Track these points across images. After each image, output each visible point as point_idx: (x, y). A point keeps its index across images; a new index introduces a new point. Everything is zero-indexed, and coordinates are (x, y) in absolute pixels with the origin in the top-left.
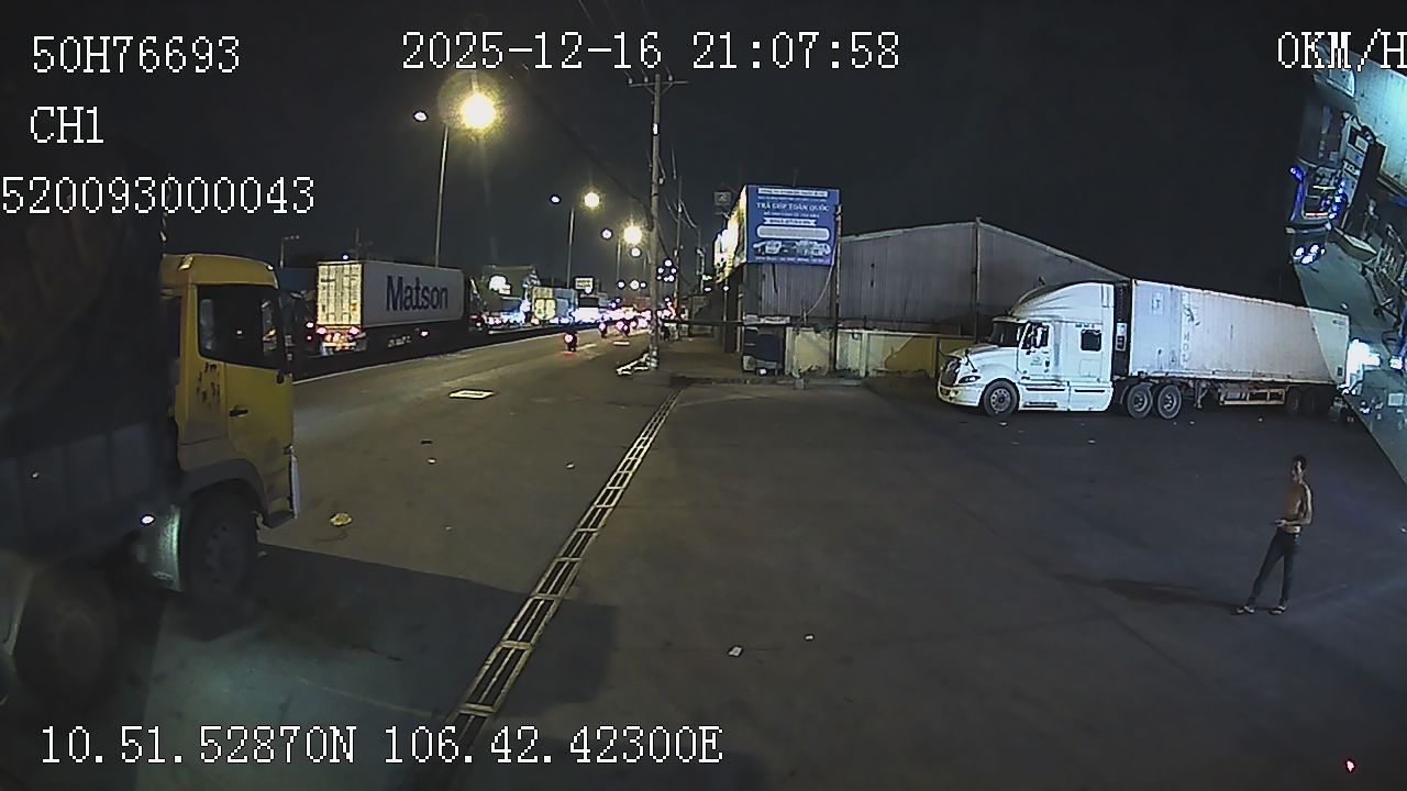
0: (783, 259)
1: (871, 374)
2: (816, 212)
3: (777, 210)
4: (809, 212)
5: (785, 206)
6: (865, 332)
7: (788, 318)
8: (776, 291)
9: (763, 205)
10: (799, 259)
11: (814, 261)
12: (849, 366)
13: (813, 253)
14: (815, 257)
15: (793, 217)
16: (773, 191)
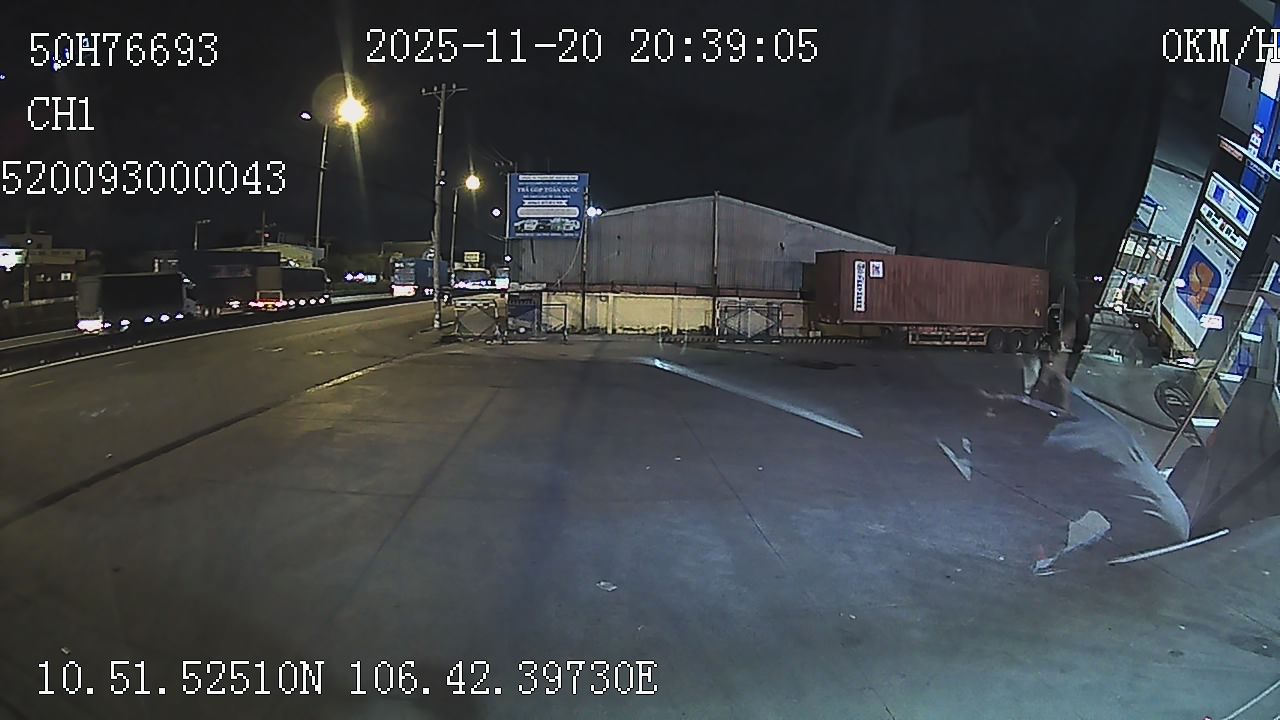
0: (539, 235)
1: (619, 331)
2: (568, 194)
3: (536, 193)
4: (561, 193)
5: (541, 189)
6: (611, 295)
7: (545, 285)
8: (534, 262)
9: (523, 190)
10: (553, 234)
11: (566, 235)
12: (598, 325)
13: (564, 229)
14: (566, 232)
15: (549, 199)
16: (532, 178)
